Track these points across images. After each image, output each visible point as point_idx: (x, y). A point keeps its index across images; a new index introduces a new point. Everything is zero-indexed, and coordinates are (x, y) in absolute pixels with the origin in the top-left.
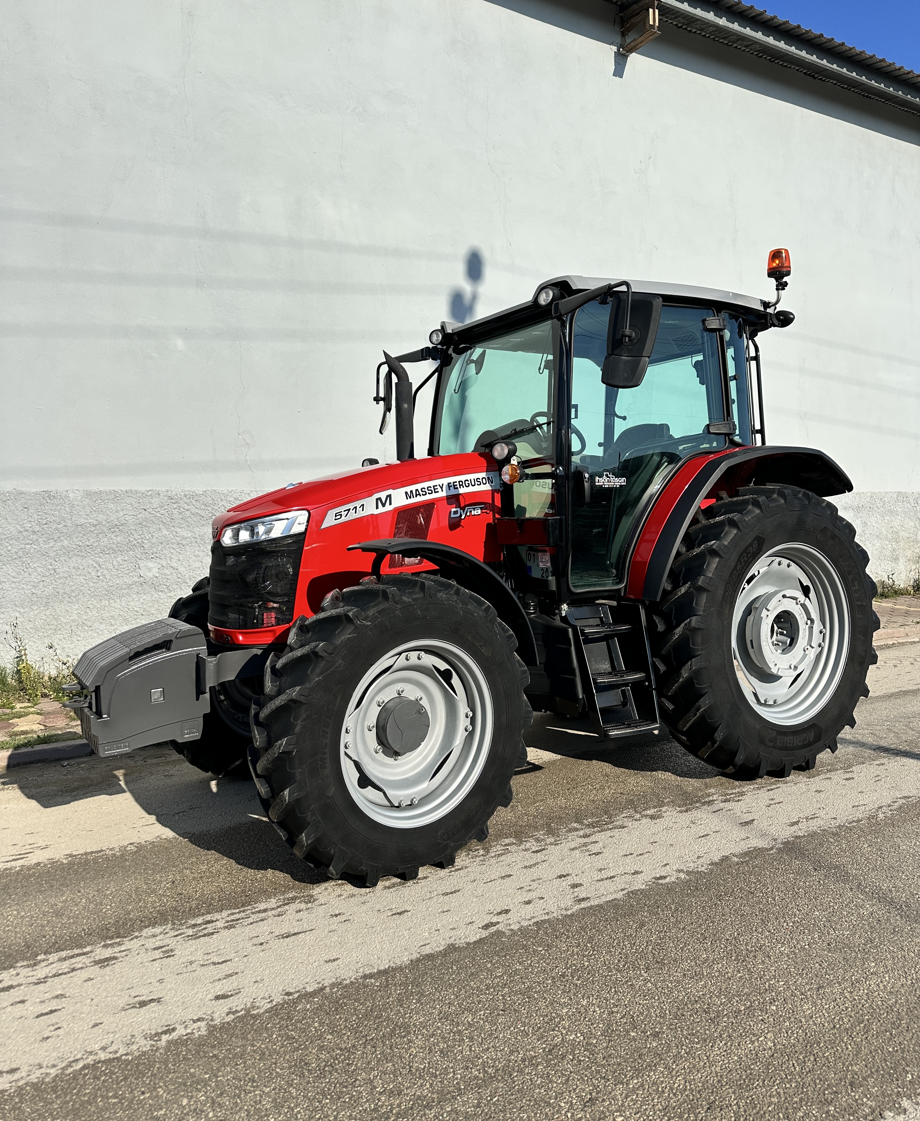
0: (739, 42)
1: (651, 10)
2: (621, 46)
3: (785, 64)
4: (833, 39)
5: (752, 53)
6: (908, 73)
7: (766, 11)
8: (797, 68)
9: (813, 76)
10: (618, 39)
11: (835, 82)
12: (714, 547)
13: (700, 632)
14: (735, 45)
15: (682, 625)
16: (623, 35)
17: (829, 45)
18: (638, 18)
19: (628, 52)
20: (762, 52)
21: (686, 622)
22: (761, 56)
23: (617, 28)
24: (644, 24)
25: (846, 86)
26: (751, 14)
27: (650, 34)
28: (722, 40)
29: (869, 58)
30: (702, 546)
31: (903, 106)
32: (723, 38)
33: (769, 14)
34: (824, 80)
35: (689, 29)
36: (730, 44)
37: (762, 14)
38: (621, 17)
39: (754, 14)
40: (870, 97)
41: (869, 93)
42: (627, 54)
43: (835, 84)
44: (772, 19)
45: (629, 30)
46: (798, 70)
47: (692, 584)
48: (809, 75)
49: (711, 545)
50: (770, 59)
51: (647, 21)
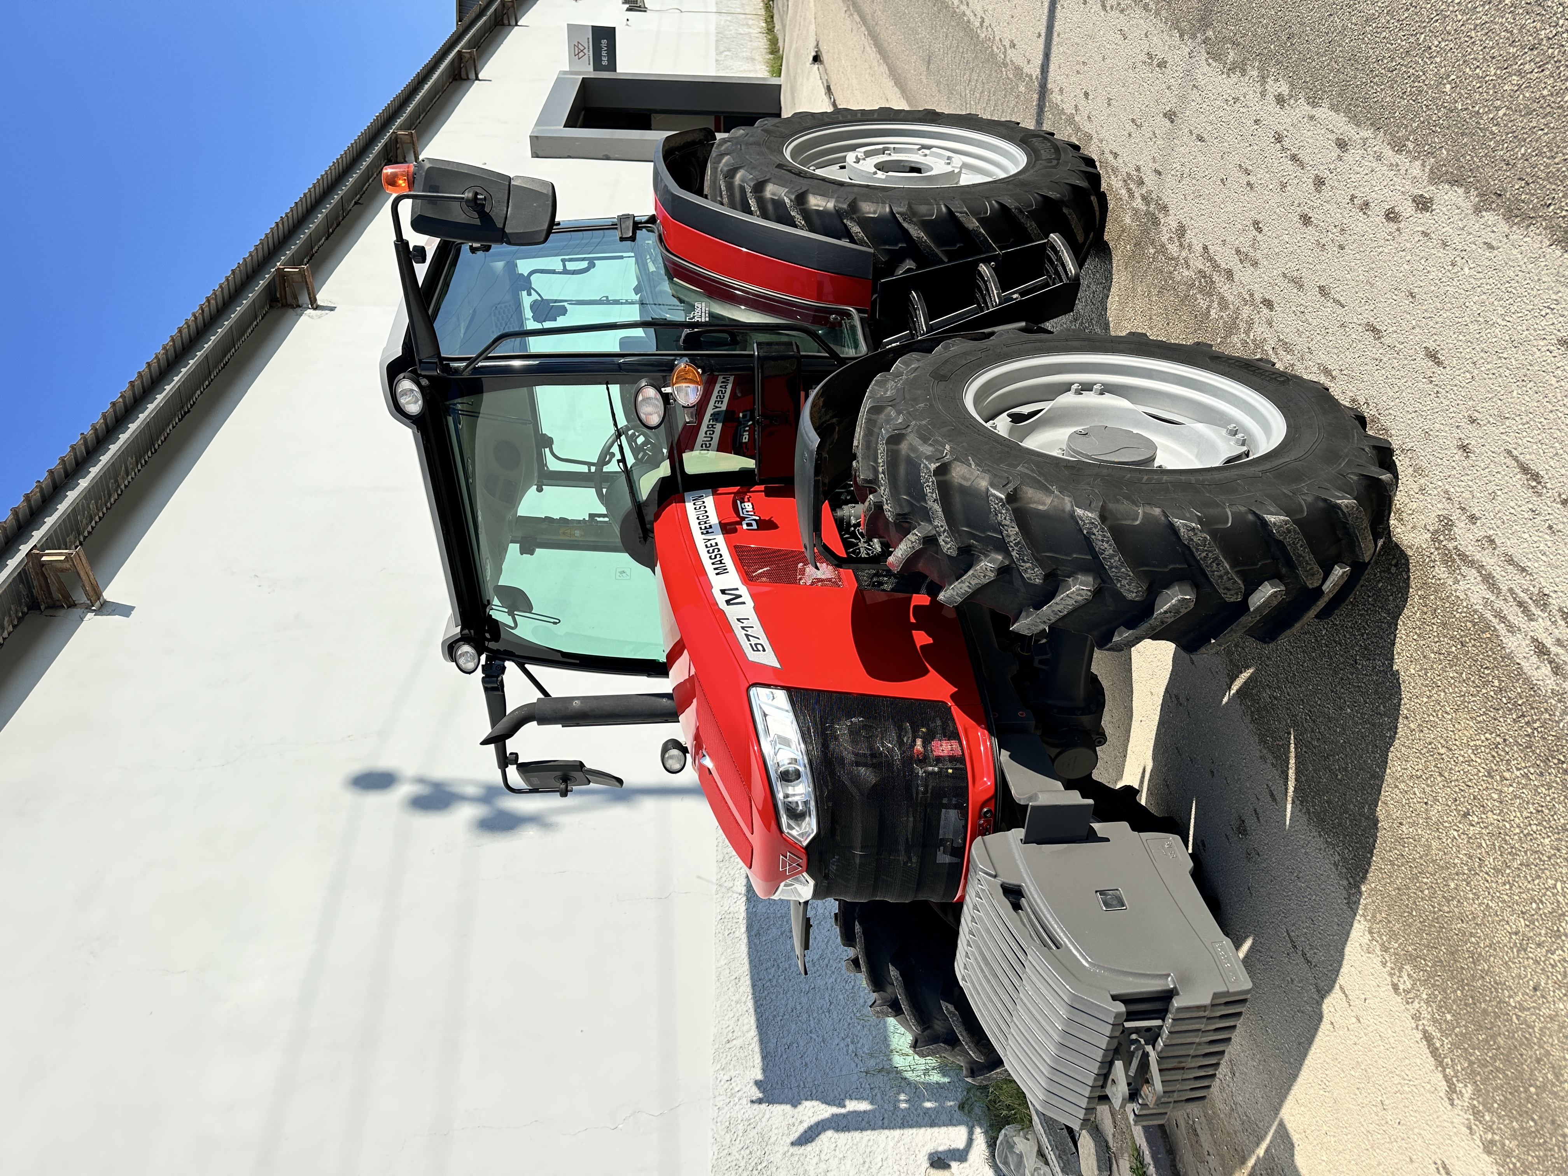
0: (120, 480)
1: (44, 558)
2: (89, 609)
3: (163, 438)
4: (139, 373)
5: (139, 471)
6: (203, 311)
7: (82, 434)
8: (171, 426)
9: (186, 413)
10: (77, 611)
11: (198, 392)
12: (793, 197)
13: (914, 206)
14: (123, 487)
15: (905, 225)
16: (73, 605)
17: (147, 379)
18: (52, 579)
19: (99, 599)
20: (140, 459)
21: (900, 219)
22: (146, 462)
23: (62, 612)
24: (62, 570)
25: (207, 383)
26: (81, 452)
27: (78, 561)
28: (112, 500)
29: (174, 344)
30: (793, 213)
31: (245, 331)
32: (110, 498)
33: (88, 431)
34: (194, 403)
35: (86, 534)
36: (119, 492)
37: (85, 439)
38: (46, 608)
39: (83, 448)
40: (227, 363)
41: (221, 361)
42: (101, 600)
43: (201, 393)
44: (96, 430)
45: (67, 597)
46: (173, 427)
47: (846, 217)
48: (183, 417)
49: (791, 201)
50: (152, 453)
51: (59, 565)
